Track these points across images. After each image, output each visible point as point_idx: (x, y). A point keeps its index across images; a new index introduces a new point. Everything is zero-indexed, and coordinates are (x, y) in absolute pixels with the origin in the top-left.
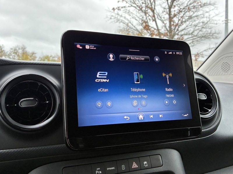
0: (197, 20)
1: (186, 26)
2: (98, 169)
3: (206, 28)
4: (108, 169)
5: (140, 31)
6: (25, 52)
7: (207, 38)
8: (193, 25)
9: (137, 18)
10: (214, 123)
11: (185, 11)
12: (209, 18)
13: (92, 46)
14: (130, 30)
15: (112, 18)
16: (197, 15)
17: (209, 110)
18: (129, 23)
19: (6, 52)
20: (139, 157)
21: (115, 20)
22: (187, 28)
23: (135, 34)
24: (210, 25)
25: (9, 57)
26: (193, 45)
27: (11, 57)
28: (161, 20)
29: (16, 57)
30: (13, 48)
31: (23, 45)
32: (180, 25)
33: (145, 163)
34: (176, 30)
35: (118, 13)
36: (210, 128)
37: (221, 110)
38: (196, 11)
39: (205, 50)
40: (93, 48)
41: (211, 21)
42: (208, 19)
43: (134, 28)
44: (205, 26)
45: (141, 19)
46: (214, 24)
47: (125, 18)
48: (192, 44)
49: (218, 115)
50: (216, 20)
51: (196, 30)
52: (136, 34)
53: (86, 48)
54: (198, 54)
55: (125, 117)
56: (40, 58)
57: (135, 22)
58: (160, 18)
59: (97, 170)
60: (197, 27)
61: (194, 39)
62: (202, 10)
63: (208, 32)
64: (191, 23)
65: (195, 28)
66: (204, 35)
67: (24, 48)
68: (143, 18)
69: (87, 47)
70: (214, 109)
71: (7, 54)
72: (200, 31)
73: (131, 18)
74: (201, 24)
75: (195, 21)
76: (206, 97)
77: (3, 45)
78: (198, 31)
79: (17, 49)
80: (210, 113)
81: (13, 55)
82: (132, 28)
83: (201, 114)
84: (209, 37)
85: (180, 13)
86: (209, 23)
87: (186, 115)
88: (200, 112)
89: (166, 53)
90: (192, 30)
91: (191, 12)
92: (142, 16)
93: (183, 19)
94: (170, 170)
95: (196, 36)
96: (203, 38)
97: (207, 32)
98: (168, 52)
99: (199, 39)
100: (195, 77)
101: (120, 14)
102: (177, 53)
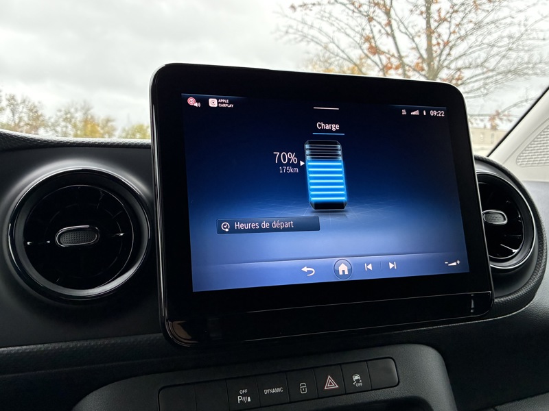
0: (496, 32)
1: (467, 47)
2: (242, 392)
3: (518, 50)
4: (267, 391)
5: (358, 62)
6: (89, 117)
7: (520, 75)
8: (484, 44)
9: (349, 31)
10: (527, 282)
11: (465, 9)
12: (525, 26)
13: (224, 101)
14: (333, 60)
15: (291, 31)
16: (496, 18)
17: (514, 251)
18: (331, 42)
19: (47, 118)
20: (340, 364)
21: (297, 36)
22: (471, 50)
23: (345, 68)
24: (528, 42)
25: (54, 129)
26: (485, 92)
27: (59, 129)
28: (406, 34)
29: (70, 130)
30: (63, 109)
31: (85, 102)
32: (455, 45)
33: (356, 377)
34: (443, 57)
35: (303, 19)
36: (517, 295)
37: (545, 251)
38: (492, 10)
39: (515, 105)
40: (227, 105)
41: (529, 32)
42: (523, 29)
43: (341, 54)
44: (514, 46)
45: (358, 32)
46: (538, 39)
47: (320, 30)
48: (482, 90)
49: (537, 261)
50: (542, 31)
51: (493, 56)
52: (346, 70)
53: (211, 105)
54: (498, 114)
55: (305, 269)
56: (124, 130)
57: (344, 42)
58: (404, 30)
59: (240, 395)
60: (495, 50)
61: (487, 78)
62: (507, 6)
63: (522, 59)
64: (480, 39)
65: (490, 51)
66: (512, 69)
67: (86, 109)
68: (363, 29)
69: (213, 103)
70: (525, 247)
71: (50, 124)
72: (504, 57)
73: (334, 32)
74: (506, 41)
75: (490, 33)
76: (505, 219)
77: (39, 102)
78: (498, 58)
79: (72, 110)
80: (516, 258)
81: (63, 124)
82: (337, 55)
83: (492, 260)
84: (525, 71)
85: (454, 15)
86: (524, 37)
87: (455, 264)
88: (488, 256)
89: (404, 112)
90: (483, 55)
91: (479, 11)
92: (361, 25)
93: (460, 29)
94: (417, 395)
95: (493, 70)
96: (509, 75)
97: (519, 60)
98: (409, 111)
99: (499, 77)
100: (476, 172)
101: (310, 23)
102: (433, 113)
